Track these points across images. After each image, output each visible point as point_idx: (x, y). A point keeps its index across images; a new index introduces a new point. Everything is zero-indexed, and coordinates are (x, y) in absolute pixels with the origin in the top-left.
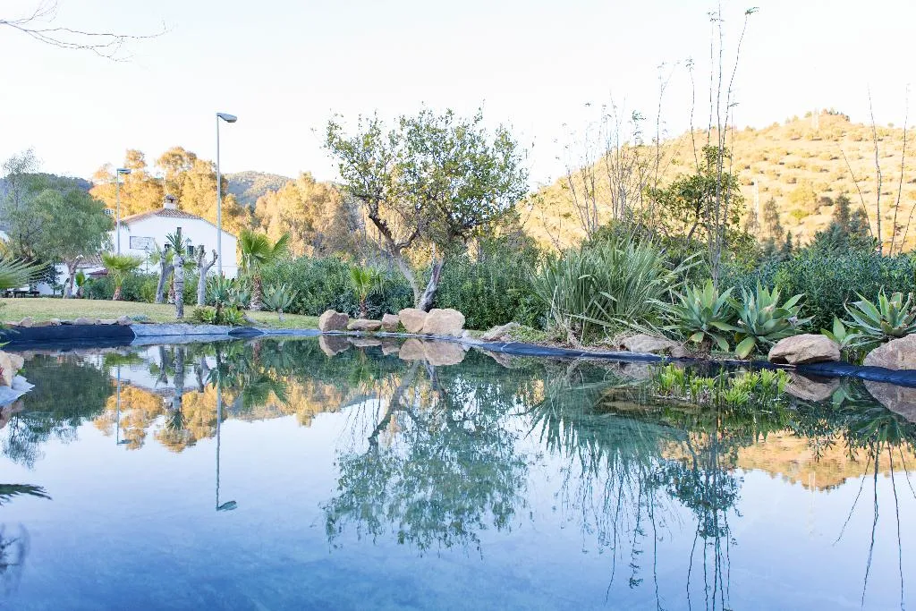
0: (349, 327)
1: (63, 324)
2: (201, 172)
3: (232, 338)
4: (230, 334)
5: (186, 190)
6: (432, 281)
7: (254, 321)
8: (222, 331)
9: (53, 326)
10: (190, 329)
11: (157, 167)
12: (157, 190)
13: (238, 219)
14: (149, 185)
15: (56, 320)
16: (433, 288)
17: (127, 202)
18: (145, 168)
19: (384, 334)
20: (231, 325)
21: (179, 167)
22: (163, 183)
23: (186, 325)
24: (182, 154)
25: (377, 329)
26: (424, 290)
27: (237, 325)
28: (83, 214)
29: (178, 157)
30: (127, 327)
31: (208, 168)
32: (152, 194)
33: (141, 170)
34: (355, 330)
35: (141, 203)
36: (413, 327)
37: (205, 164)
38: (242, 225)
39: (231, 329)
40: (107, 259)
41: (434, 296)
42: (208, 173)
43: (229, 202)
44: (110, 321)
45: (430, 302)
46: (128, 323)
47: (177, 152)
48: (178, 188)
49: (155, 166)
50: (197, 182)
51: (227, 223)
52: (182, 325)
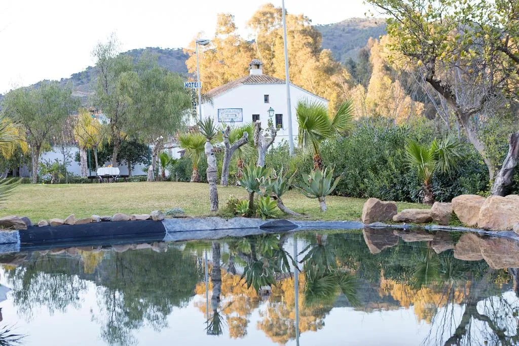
0: (395, 218)
1: (103, 220)
2: (292, 29)
3: (264, 232)
4: (262, 227)
5: (277, 50)
6: (509, 154)
7: (291, 212)
8: (254, 224)
9: (94, 222)
10: (221, 223)
11: (249, 28)
12: (249, 54)
13: (334, 78)
14: (241, 49)
15: (96, 217)
16: (511, 164)
17: (221, 71)
18: (236, 32)
19: (435, 227)
20: (264, 218)
21: (269, 25)
22: (255, 46)
23: (218, 219)
24: (272, 10)
25: (429, 220)
26: (500, 168)
27: (271, 218)
28: (161, 93)
29: (269, 15)
30: (159, 222)
31: (300, 23)
32: (243, 59)
33: (231, 34)
34: (401, 222)
35: (234, 70)
36: (469, 219)
37: (296, 18)
38: (338, 85)
39: (264, 222)
40: (182, 140)
41: (512, 174)
42: (300, 28)
43: (325, 60)
44: (144, 216)
45: (509, 182)
46: (161, 218)
47: (267, 10)
48: (270, 50)
49: (246, 28)
50: (289, 39)
51: (322, 83)
52: (215, 218)
